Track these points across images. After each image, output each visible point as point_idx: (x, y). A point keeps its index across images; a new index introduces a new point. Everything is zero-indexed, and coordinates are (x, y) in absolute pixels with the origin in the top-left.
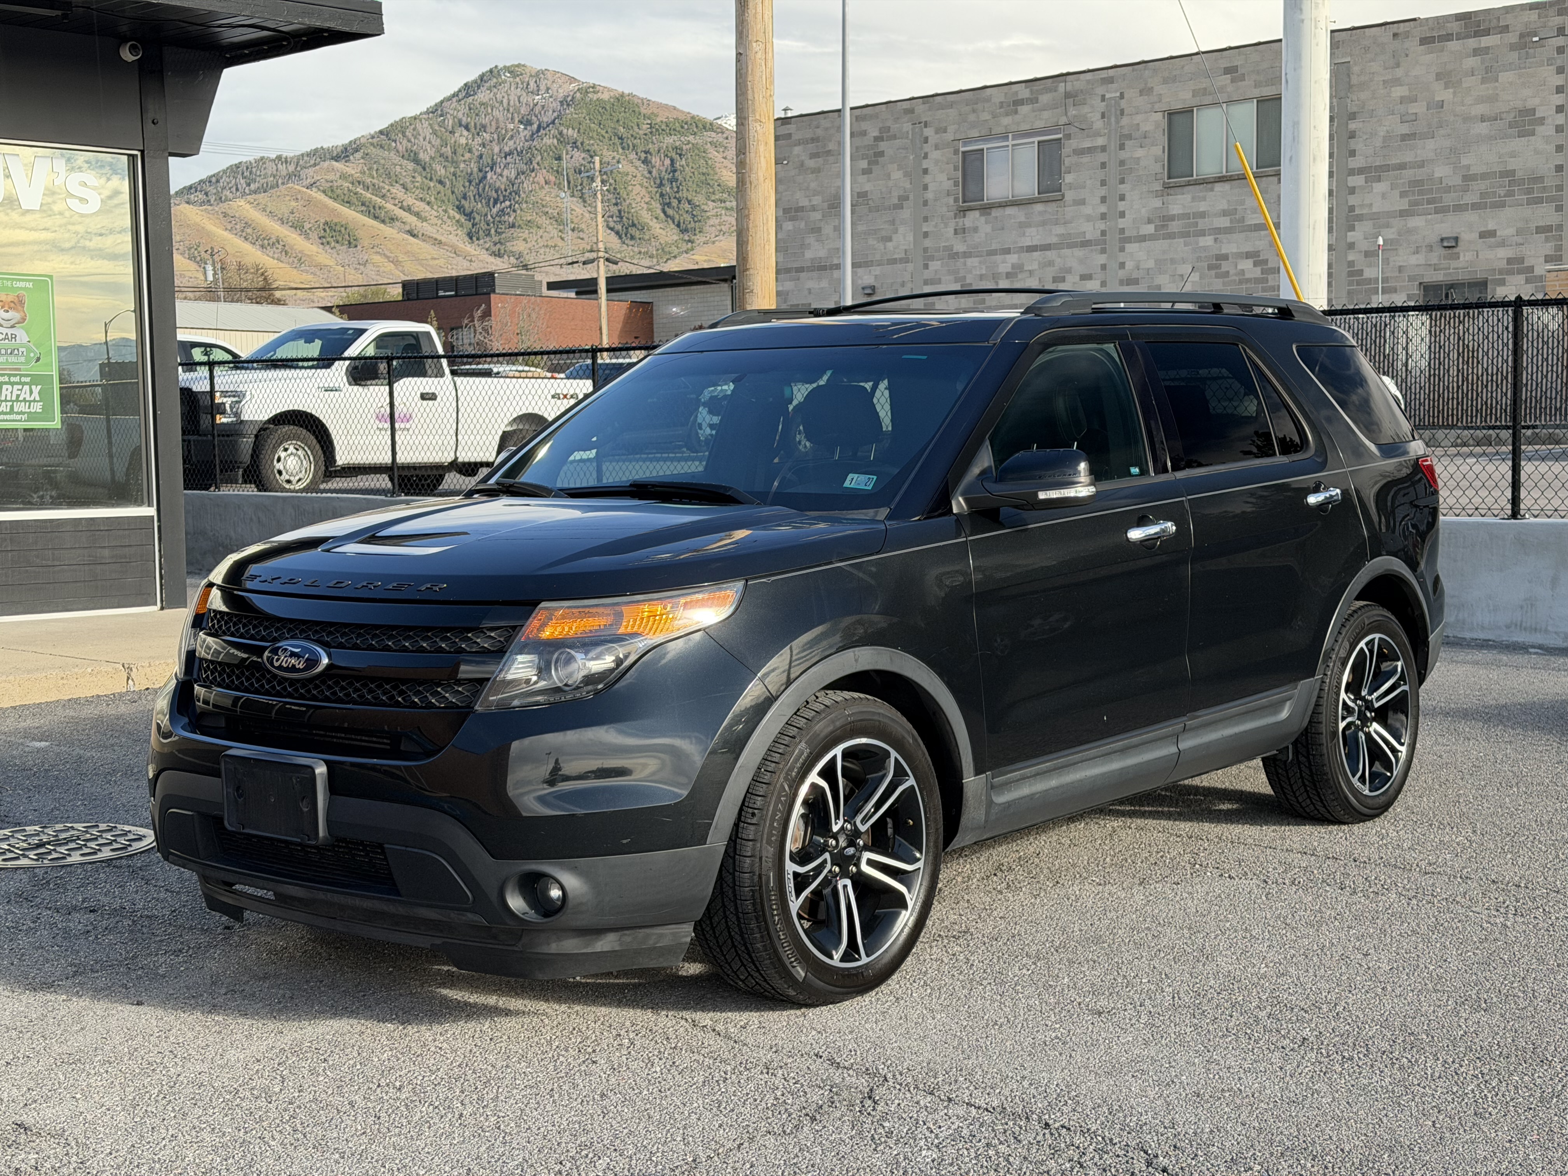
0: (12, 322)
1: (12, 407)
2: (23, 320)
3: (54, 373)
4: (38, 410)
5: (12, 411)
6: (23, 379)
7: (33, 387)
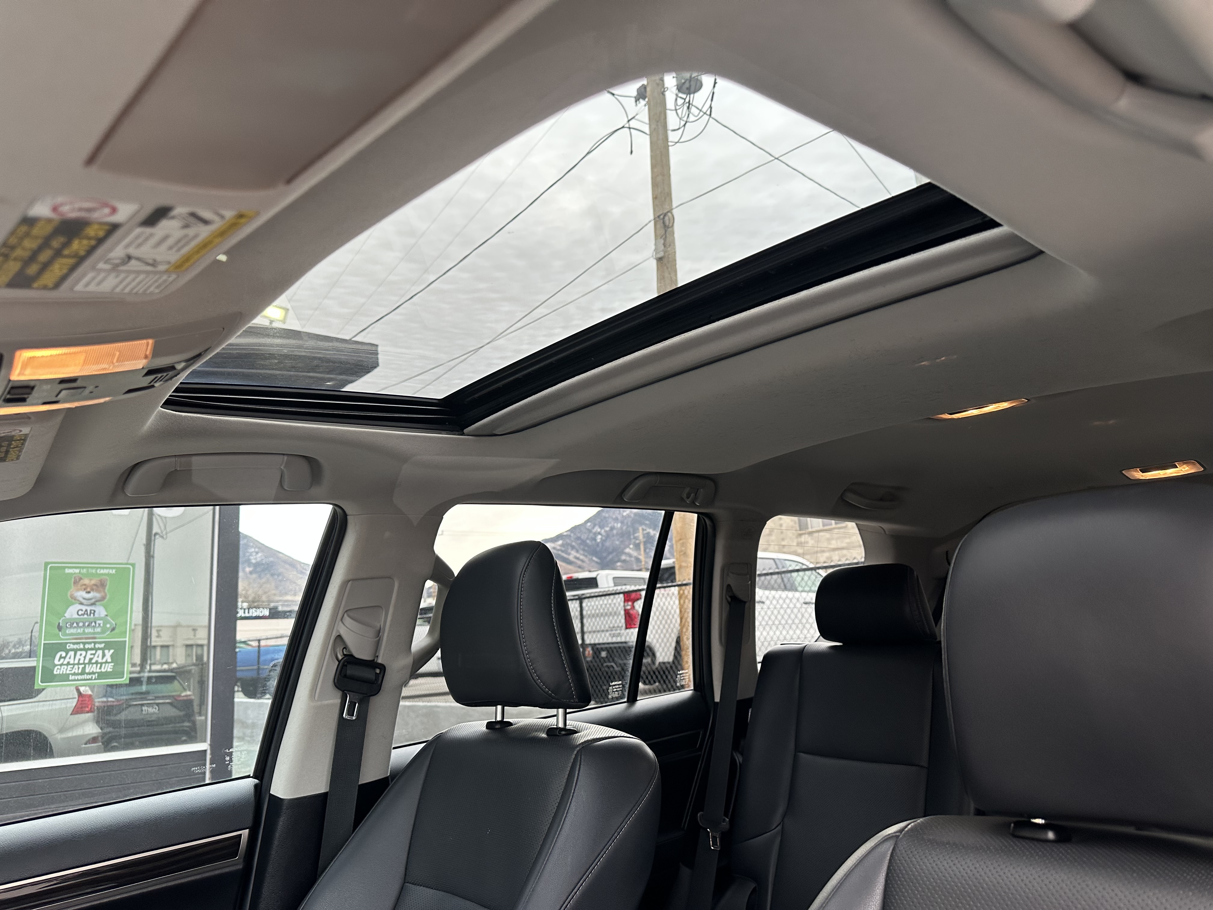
0: (93, 601)
1: (84, 668)
2: (103, 598)
3: (127, 639)
4: (109, 670)
5: (83, 673)
6: (97, 646)
7: (106, 651)
